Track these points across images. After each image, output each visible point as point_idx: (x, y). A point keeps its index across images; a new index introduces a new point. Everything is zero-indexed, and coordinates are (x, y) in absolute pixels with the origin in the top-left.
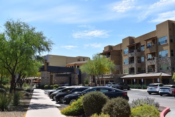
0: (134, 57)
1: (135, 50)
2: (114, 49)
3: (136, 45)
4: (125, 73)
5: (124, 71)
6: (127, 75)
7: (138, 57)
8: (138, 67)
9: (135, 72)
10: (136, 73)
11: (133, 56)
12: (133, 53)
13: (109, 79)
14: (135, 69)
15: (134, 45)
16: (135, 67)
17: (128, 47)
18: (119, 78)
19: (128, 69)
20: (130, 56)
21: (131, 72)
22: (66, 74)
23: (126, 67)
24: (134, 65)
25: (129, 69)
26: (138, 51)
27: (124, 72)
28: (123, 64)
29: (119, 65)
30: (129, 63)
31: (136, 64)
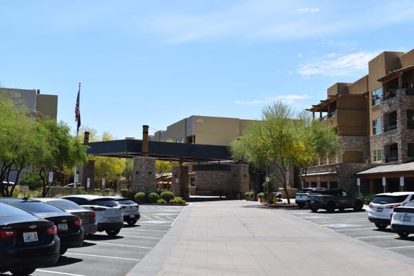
0: (396, 111)
1: (398, 91)
2: (352, 92)
3: (403, 76)
4: (375, 160)
5: (372, 154)
6: (381, 165)
7: (408, 111)
8: (409, 141)
9: (400, 157)
10: (403, 159)
11: (394, 109)
12: (393, 100)
13: (327, 178)
14: (399, 147)
15: (395, 74)
16: (399, 143)
17: (381, 84)
18: (355, 174)
19: (382, 149)
20: (386, 109)
21: (391, 156)
22: (219, 164)
23: (378, 144)
24: (397, 137)
25: (385, 147)
26: (407, 94)
27: (372, 159)
28: (371, 135)
29: (362, 138)
30: (385, 131)
31: (402, 133)
